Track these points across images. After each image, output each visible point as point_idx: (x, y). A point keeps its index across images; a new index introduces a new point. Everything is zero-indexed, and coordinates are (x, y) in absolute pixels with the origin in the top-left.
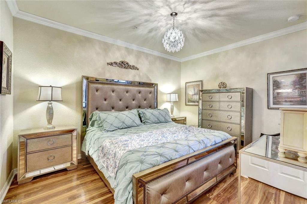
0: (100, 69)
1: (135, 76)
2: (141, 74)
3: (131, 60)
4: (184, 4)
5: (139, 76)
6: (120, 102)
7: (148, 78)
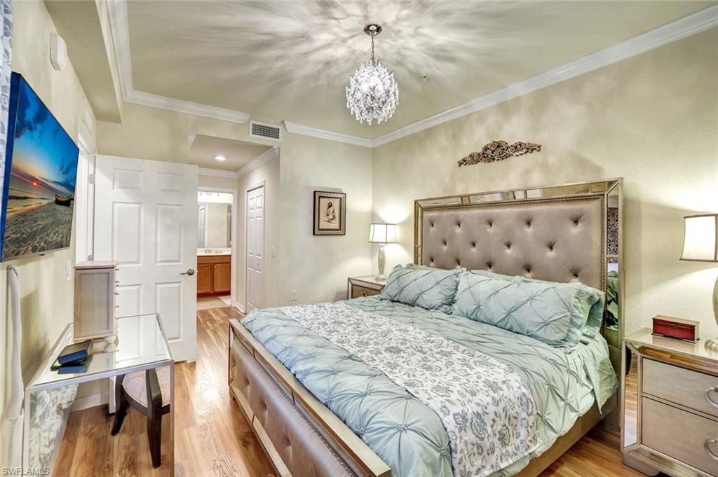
0: (447, 180)
1: (527, 172)
2: (552, 160)
3: (513, 132)
4: (336, 19)
5: (545, 167)
6: (474, 250)
7: (583, 163)
